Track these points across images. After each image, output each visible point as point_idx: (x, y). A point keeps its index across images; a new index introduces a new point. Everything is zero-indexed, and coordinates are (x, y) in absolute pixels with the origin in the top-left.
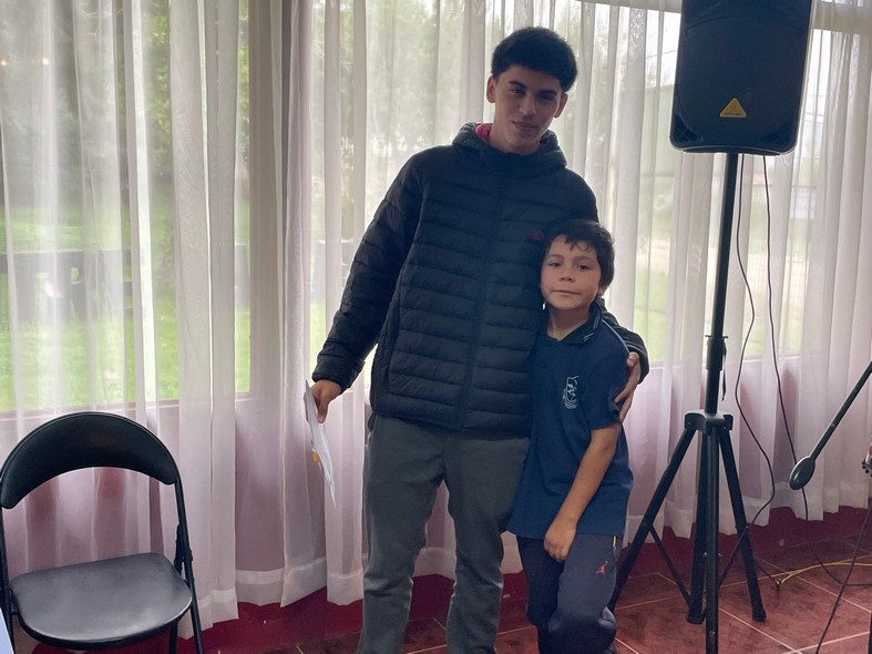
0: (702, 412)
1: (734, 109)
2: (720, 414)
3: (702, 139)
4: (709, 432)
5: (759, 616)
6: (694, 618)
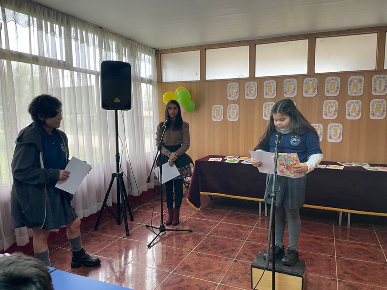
1: (117, 100)
3: (110, 107)
4: (119, 177)
5: (132, 220)
6: (119, 223)
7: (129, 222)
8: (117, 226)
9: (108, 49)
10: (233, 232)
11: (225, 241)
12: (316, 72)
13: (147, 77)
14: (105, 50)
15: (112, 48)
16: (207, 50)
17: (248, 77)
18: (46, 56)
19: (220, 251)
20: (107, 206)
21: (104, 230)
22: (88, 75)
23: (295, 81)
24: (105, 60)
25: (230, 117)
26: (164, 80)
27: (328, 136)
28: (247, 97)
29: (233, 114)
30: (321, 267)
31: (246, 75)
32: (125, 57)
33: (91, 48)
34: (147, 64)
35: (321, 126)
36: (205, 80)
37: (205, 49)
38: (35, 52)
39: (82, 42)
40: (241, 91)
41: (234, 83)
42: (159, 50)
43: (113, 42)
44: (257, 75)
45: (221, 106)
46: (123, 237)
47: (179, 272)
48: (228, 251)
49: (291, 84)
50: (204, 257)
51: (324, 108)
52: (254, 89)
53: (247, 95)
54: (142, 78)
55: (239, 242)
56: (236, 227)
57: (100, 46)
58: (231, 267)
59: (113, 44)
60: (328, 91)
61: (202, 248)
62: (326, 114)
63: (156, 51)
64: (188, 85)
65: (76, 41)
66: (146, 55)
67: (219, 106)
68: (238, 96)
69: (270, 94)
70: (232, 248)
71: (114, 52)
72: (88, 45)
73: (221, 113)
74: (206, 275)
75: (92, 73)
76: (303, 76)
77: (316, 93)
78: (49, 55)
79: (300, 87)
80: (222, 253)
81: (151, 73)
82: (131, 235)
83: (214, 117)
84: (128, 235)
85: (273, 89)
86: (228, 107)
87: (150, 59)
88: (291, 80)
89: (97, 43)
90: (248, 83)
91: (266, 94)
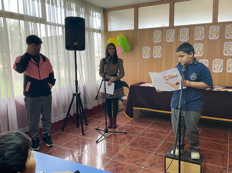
0: (75, 93)
1: (76, 44)
2: (78, 93)
3: (71, 48)
4: (77, 96)
5: (87, 125)
6: (78, 127)
7: (84, 126)
8: (77, 129)
9: (70, 9)
10: (155, 134)
11: (149, 140)
12: (219, 21)
13: (98, 28)
14: (68, 10)
15: (73, 8)
16: (139, 8)
17: (168, 26)
18: (29, 14)
19: (145, 147)
20: (70, 115)
21: (68, 131)
22: (57, 27)
23: (203, 28)
24: (68, 16)
25: (155, 55)
26: (109, 30)
27: (227, 68)
28: (167, 41)
29: (158, 53)
30: (216, 160)
31: (167, 25)
32: (82, 14)
33: (59, 8)
34: (97, 19)
35: (222, 61)
36: (138, 29)
37: (138, 7)
38: (22, 12)
39: (53, 4)
40: (163, 36)
41: (158, 31)
42: (105, 9)
43: (74, 4)
44: (175, 25)
45: (149, 47)
46: (80, 135)
47: (116, 159)
48: (151, 147)
49: (200, 31)
50: (134, 150)
51: (224, 47)
52: (173, 35)
53: (168, 39)
54: (93, 29)
55: (159, 141)
56: (157, 131)
57: (65, 7)
58: (152, 157)
59: (73, 6)
60: (227, 35)
61: (133, 144)
62: (226, 52)
63: (103, 9)
64: (126, 33)
65: (48, 4)
66: (96, 13)
67: (147, 47)
68: (161, 40)
69: (184, 38)
70: (154, 145)
71: (74, 11)
72: (56, 6)
73: (148, 52)
74: (134, 162)
75: (59, 25)
76: (209, 25)
77: (219, 36)
78: (30, 14)
79: (207, 32)
80: (146, 148)
81: (100, 25)
82: (86, 134)
83: (144, 55)
84: (83, 135)
85: (187, 34)
86: (154, 48)
87: (100, 16)
88: (200, 27)
89: (62, 5)
90: (168, 30)
91: (182, 38)
